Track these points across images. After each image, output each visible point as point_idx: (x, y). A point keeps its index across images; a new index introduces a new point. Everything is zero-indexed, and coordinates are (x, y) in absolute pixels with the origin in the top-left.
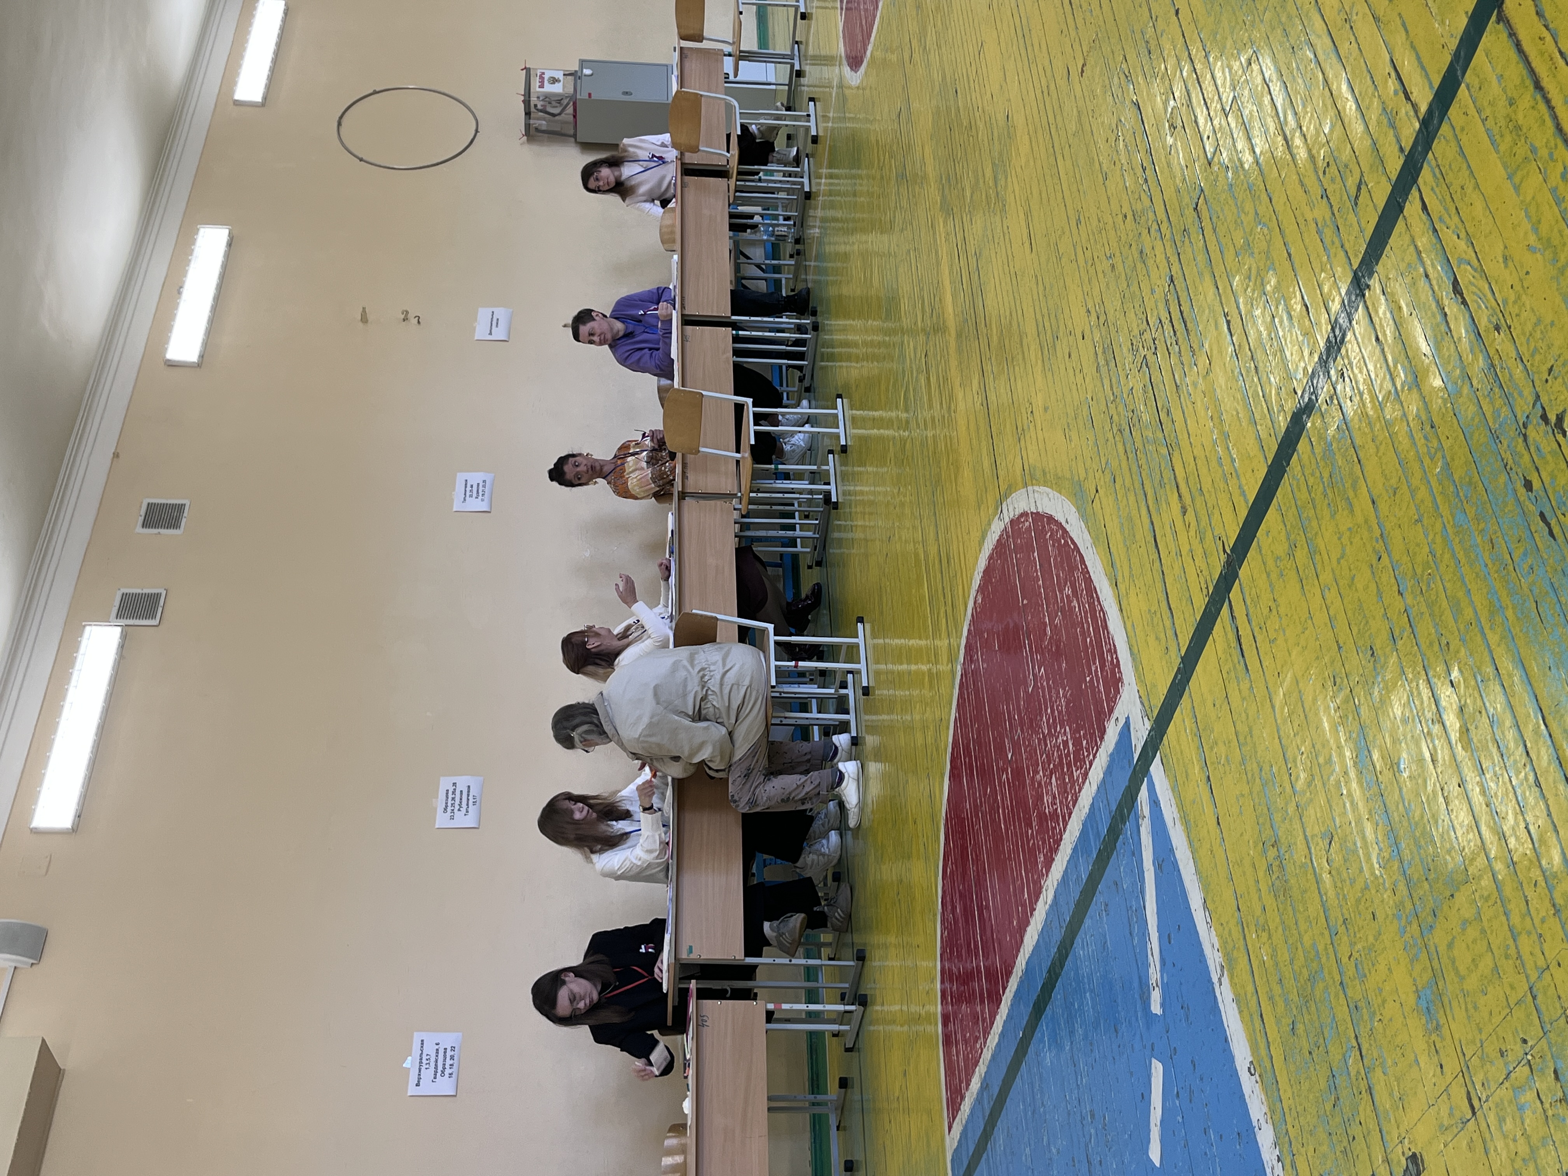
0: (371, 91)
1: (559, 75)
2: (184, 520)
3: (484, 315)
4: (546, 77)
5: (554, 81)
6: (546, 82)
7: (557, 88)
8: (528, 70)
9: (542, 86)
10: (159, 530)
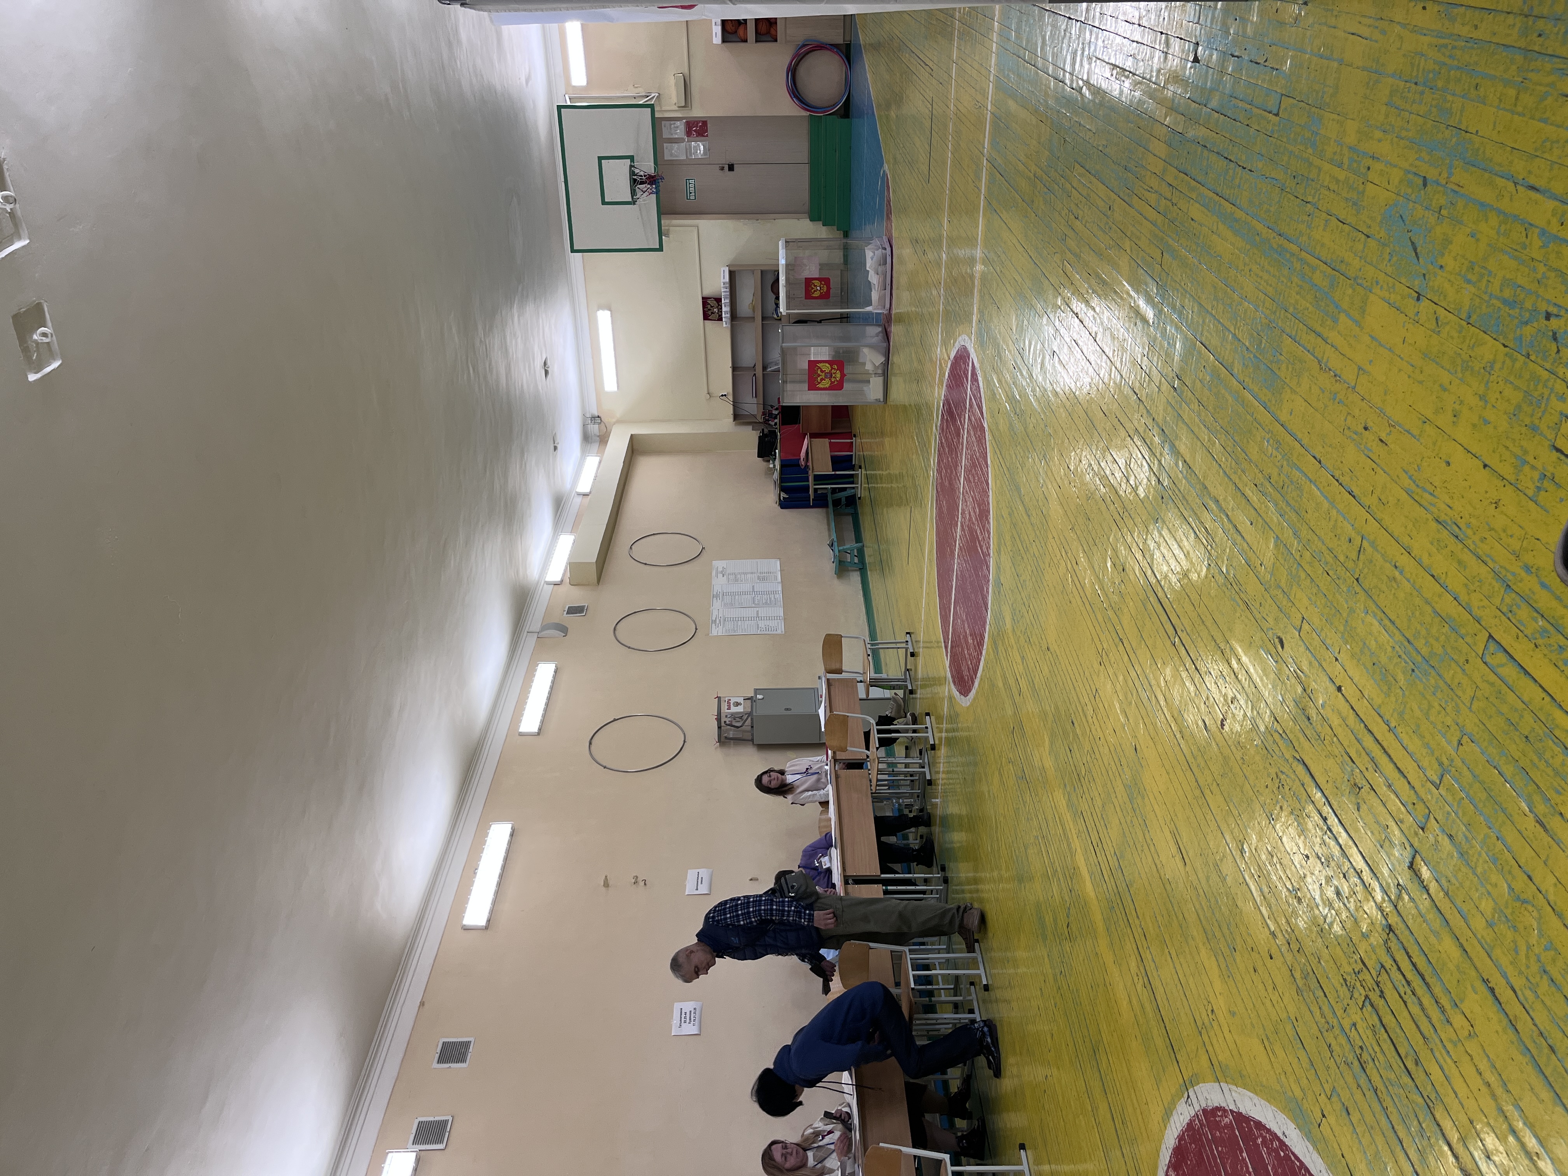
0: (612, 720)
1: (741, 700)
2: (469, 1054)
3: (692, 874)
4: (732, 702)
5: (737, 704)
6: (732, 705)
7: (740, 709)
8: (719, 698)
9: (729, 709)
10: (450, 1065)
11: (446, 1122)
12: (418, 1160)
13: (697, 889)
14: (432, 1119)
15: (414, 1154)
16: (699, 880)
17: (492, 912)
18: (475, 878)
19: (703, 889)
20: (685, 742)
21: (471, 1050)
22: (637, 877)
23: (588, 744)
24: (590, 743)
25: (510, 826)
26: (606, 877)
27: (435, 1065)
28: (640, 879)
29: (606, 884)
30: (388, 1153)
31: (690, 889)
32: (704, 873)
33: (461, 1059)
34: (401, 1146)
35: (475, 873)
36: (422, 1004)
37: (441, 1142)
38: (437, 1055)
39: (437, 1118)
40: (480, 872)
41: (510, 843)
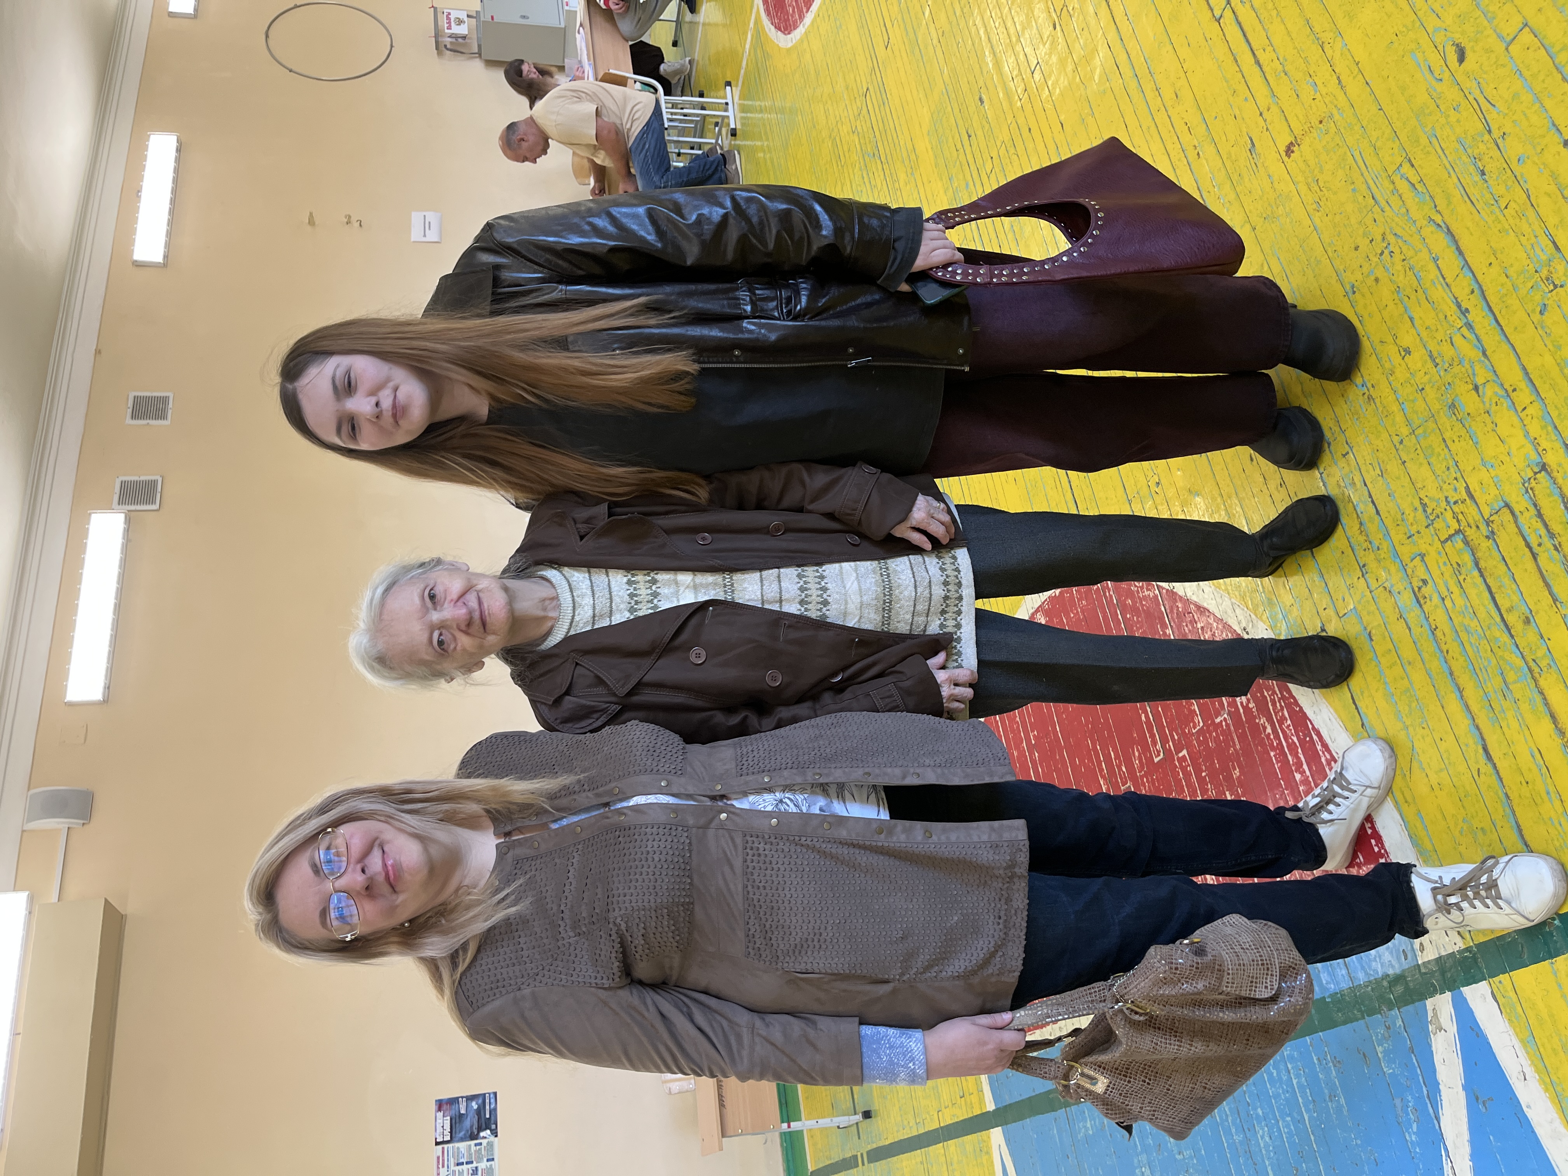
0: (292, 6)
1: (463, 16)
2: (170, 412)
3: (416, 218)
4: (452, 17)
5: (460, 22)
6: (453, 24)
7: (462, 30)
8: (435, 9)
9: (449, 28)
10: (148, 421)
11: (155, 482)
12: (128, 521)
13: (425, 236)
14: (136, 478)
15: (123, 515)
16: (426, 226)
17: (168, 245)
18: (139, 202)
19: (432, 236)
20: (392, 46)
21: (170, 405)
22: (350, 217)
23: (264, 37)
24: (267, 36)
25: (175, 137)
26: (311, 214)
27: (129, 421)
28: (354, 219)
29: (311, 222)
30: (90, 514)
31: (416, 234)
32: (431, 217)
33: (161, 414)
34: (107, 507)
35: (139, 197)
36: (98, 352)
37: (153, 502)
38: (130, 411)
39: (143, 478)
40: (144, 194)
41: (178, 160)
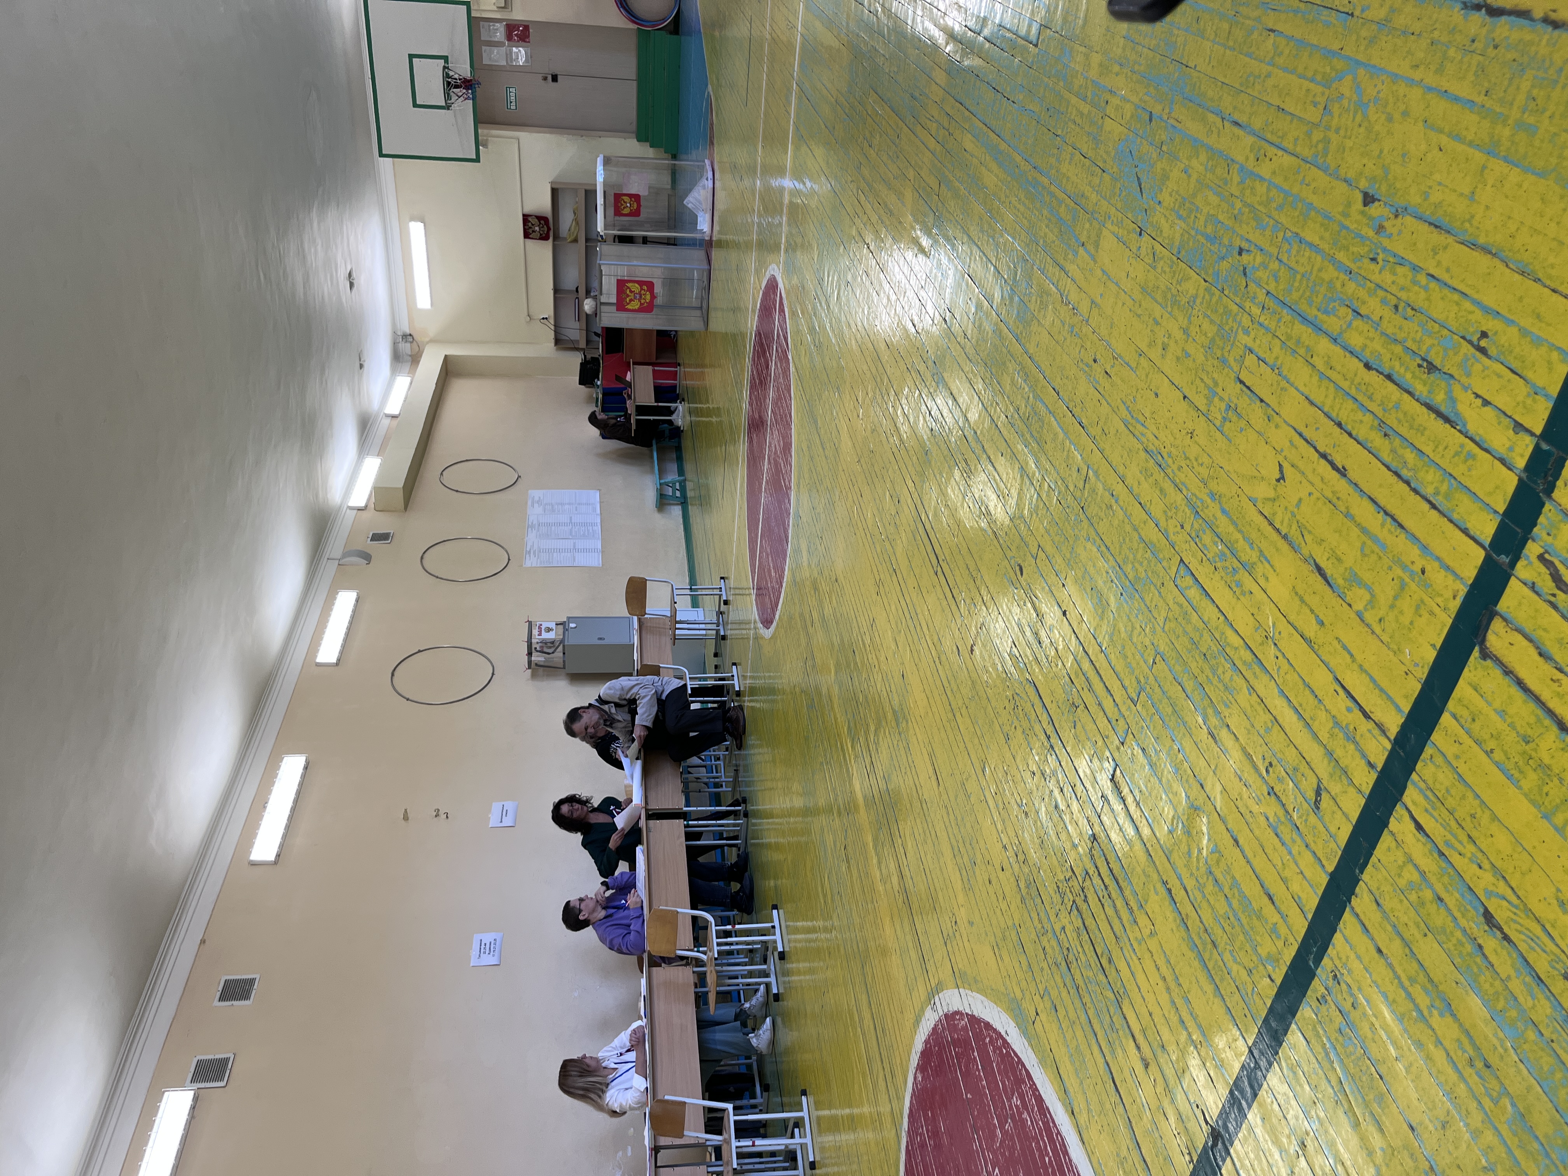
0: (417, 651)
1: (552, 625)
2: (254, 992)
3: (496, 808)
4: (543, 627)
5: (549, 630)
6: (543, 631)
7: (551, 636)
8: (530, 623)
9: (540, 635)
10: (233, 1002)
11: (228, 1059)
12: (196, 1099)
13: (502, 821)
14: (212, 1057)
15: (192, 1093)
16: (504, 813)
17: (282, 846)
18: (264, 811)
19: (508, 821)
20: (493, 674)
21: (255, 987)
22: (439, 810)
23: (390, 676)
24: (393, 675)
25: (305, 758)
26: (406, 810)
27: (217, 1003)
28: (442, 812)
29: (406, 818)
30: (164, 1092)
31: (494, 821)
32: (509, 805)
33: (246, 995)
34: (178, 1084)
35: (265, 807)
36: (203, 941)
37: (222, 1080)
38: (219, 993)
39: (218, 1056)
40: (270, 806)
41: (303, 776)
